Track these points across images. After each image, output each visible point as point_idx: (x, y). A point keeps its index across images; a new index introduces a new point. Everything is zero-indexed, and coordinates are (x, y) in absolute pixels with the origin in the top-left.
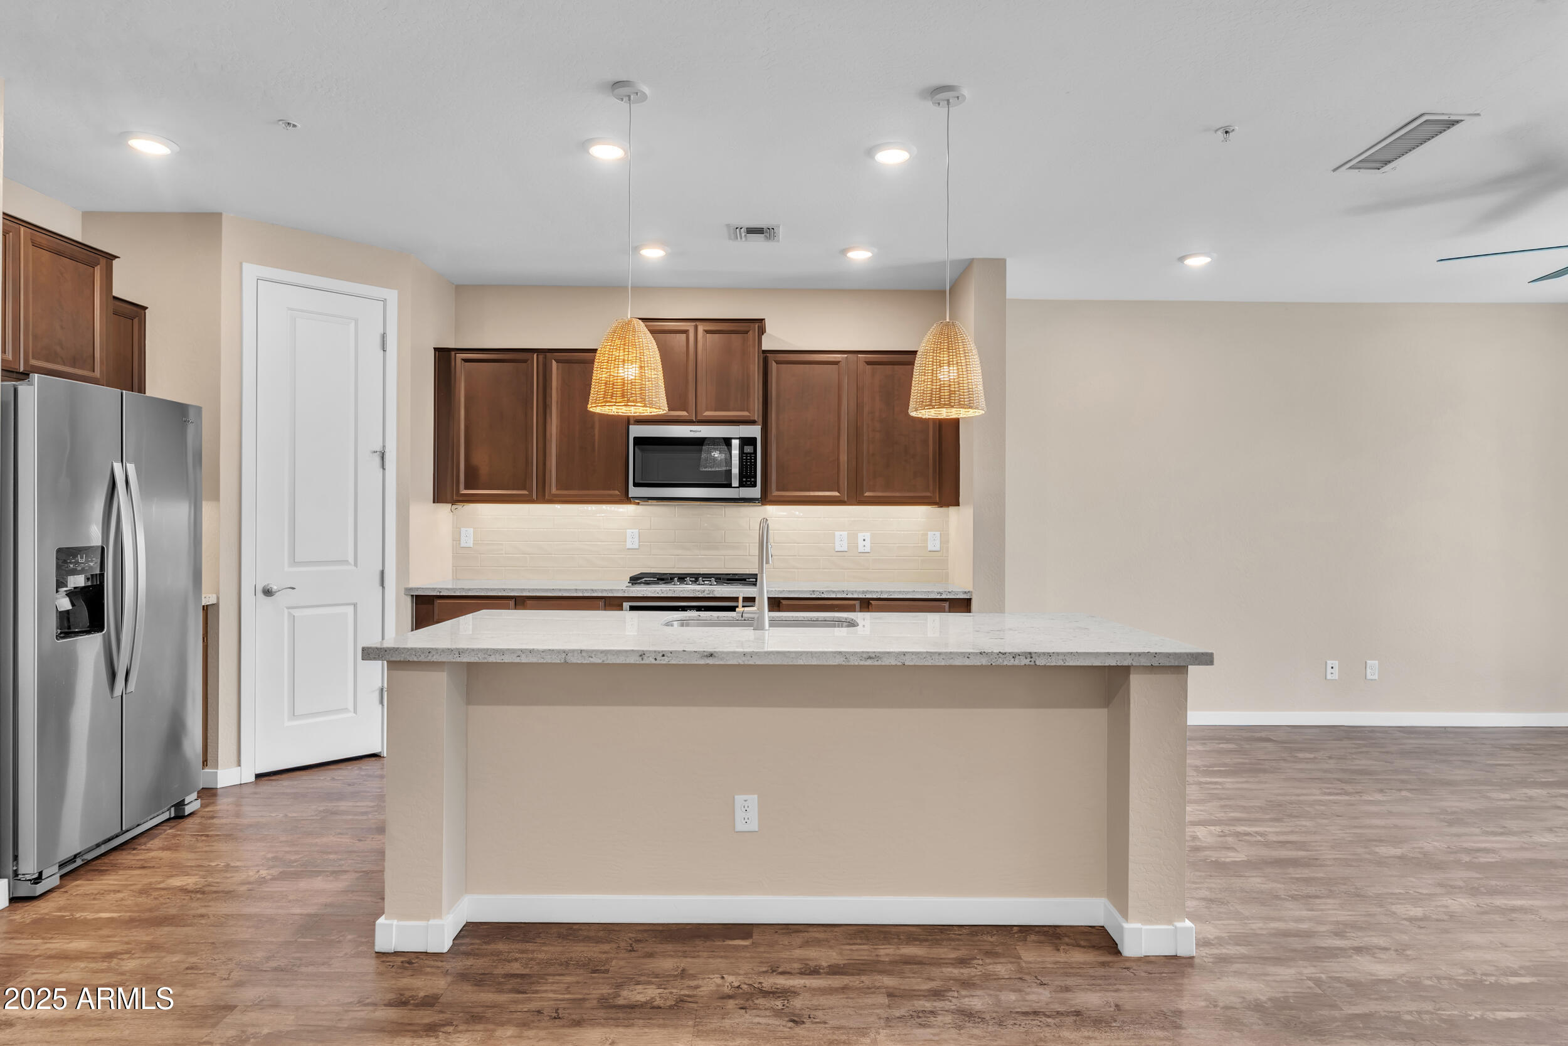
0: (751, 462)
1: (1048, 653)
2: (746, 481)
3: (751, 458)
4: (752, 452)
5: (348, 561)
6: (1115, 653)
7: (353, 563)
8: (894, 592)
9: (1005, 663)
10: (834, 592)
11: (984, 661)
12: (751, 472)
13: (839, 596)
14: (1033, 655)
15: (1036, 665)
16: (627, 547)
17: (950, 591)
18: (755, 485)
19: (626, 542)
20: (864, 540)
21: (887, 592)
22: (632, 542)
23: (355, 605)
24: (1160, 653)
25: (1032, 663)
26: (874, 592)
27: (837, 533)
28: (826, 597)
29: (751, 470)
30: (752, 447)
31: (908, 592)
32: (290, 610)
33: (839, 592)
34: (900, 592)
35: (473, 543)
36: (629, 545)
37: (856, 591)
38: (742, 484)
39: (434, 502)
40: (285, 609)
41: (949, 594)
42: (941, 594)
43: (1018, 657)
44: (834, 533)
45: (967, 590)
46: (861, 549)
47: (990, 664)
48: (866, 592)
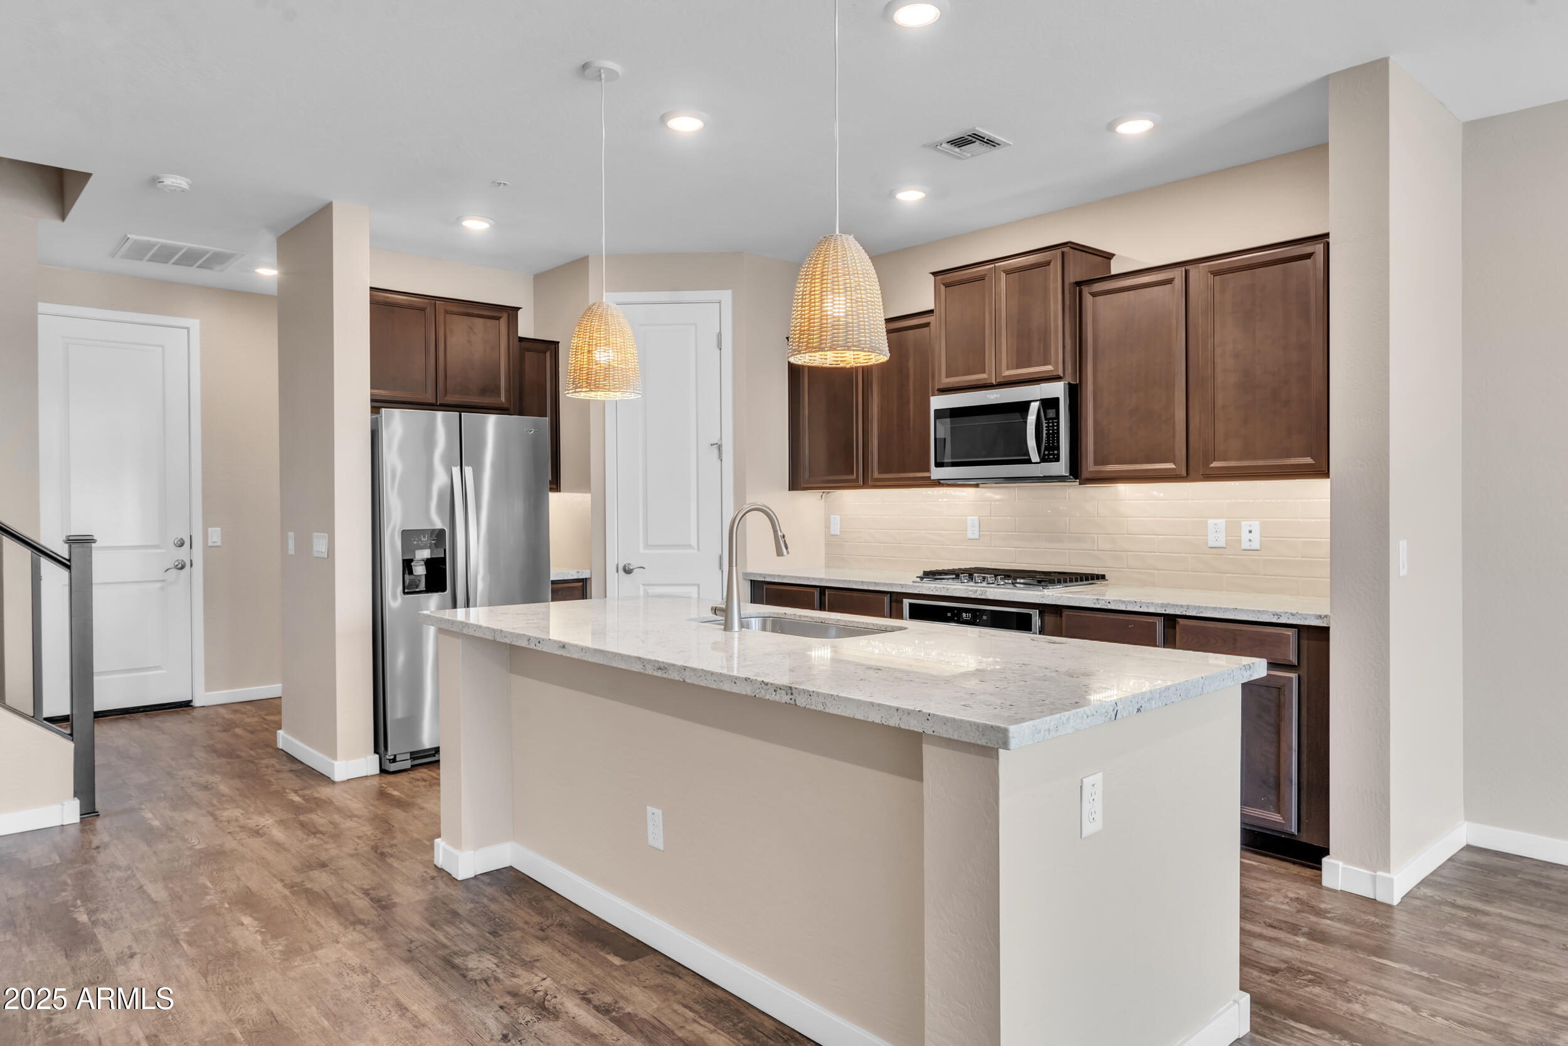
0: (1053, 430)
1: (808, 692)
2: (1049, 455)
3: (1053, 424)
4: (1054, 416)
5: (691, 545)
6: (879, 705)
7: (696, 547)
8: (1206, 608)
9: (767, 697)
10: (1124, 602)
11: (747, 690)
12: (1053, 443)
13: (1130, 608)
14: (794, 691)
15: (796, 704)
16: (968, 537)
17: (1294, 612)
18: (1057, 460)
19: (966, 531)
20: (1250, 532)
21: (1195, 607)
22: (973, 533)
23: (698, 586)
24: (934, 715)
25: (792, 702)
26: (1177, 606)
27: (1210, 521)
28: (1113, 608)
29: (1053, 440)
30: (1054, 411)
31: (1226, 610)
32: (646, 587)
33: (1129, 602)
34: (1215, 609)
35: (840, 531)
36: (970, 535)
37: (1152, 603)
38: (1044, 459)
39: (789, 490)
40: (641, 586)
41: (1291, 617)
42: (1279, 616)
43: (779, 691)
44: (1207, 521)
45: (1323, 614)
46: (1245, 545)
47: (753, 695)
48: (1167, 605)
